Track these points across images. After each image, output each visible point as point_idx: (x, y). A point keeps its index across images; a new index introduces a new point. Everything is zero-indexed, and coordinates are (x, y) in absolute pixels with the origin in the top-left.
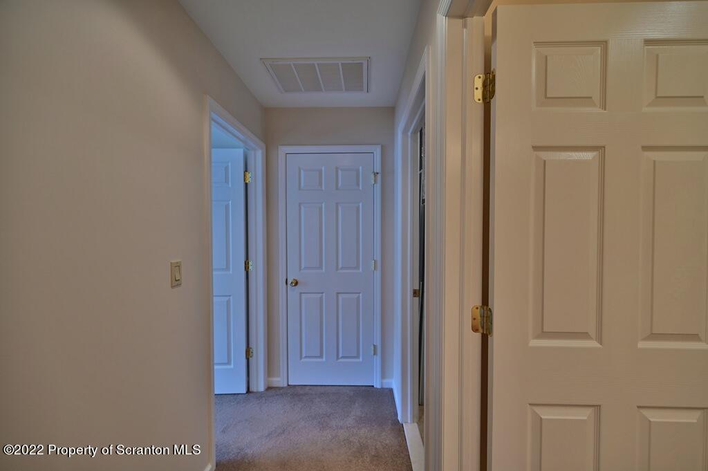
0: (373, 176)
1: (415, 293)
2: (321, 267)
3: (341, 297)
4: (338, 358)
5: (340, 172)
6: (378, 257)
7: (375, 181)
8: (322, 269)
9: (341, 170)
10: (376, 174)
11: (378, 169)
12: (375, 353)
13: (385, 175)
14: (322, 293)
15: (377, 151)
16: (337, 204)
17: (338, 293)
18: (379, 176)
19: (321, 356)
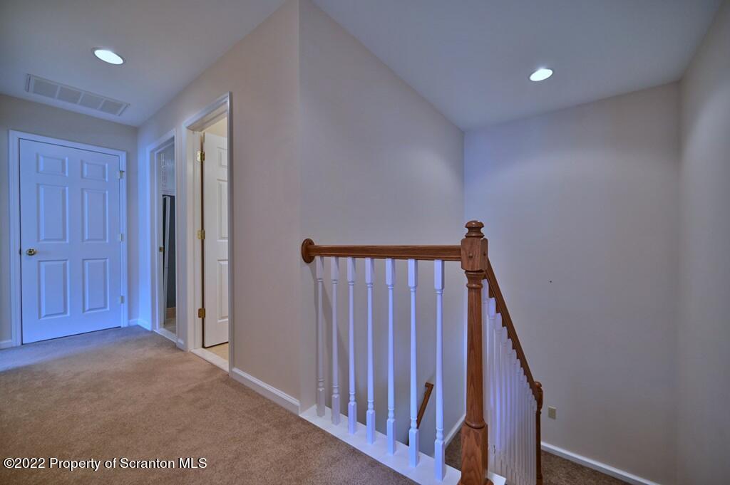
0: (118, 173)
1: (160, 249)
2: (64, 239)
3: (87, 263)
4: (84, 311)
5: (85, 166)
6: (125, 232)
7: (121, 177)
8: (65, 240)
9: (87, 163)
10: (121, 172)
11: (123, 168)
12: (122, 302)
13: (130, 173)
14: (66, 260)
15: (123, 156)
16: (82, 190)
17: (84, 260)
18: (124, 174)
19: (65, 312)
